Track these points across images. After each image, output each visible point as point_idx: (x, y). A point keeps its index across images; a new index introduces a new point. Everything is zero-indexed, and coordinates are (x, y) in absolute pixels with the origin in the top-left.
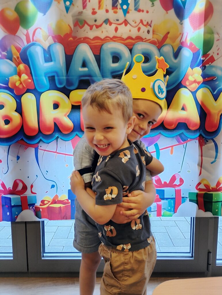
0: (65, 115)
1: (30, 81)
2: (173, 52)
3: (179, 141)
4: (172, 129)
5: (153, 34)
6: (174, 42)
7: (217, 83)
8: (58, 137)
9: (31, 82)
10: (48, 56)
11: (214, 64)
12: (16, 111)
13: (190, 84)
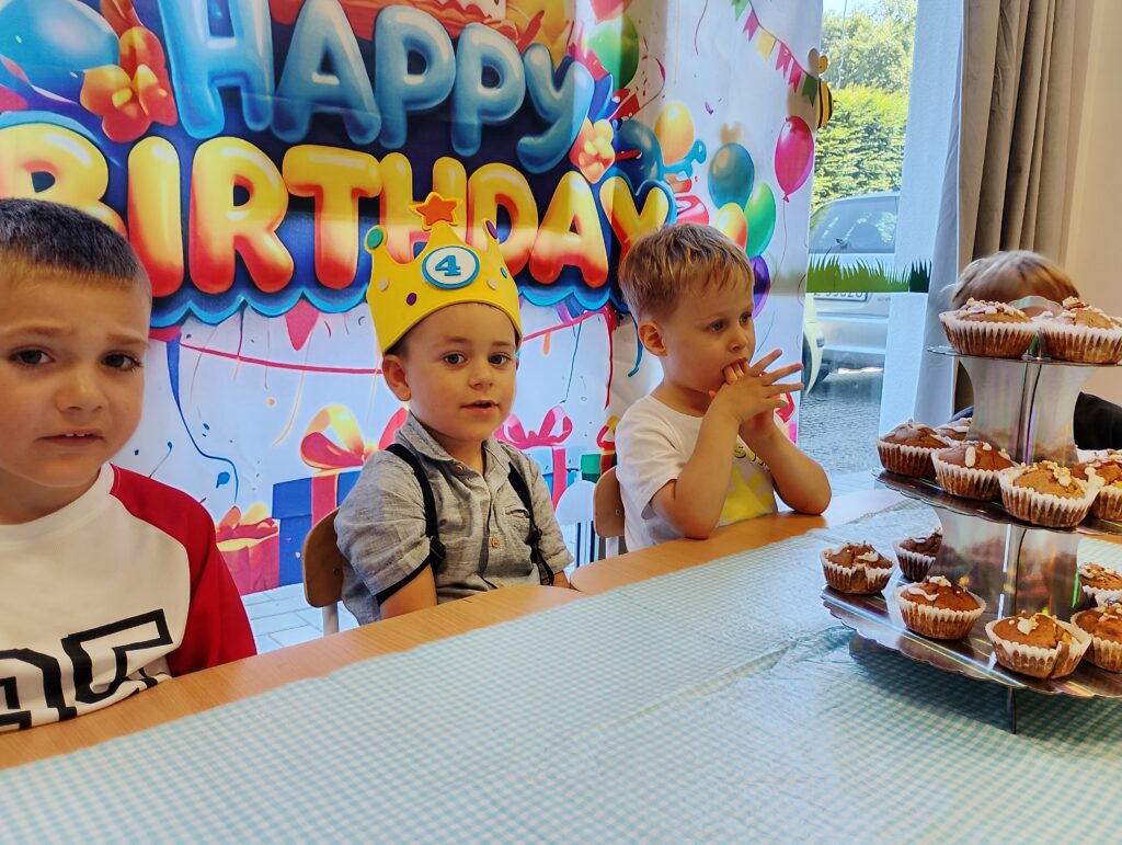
0: (269, 228)
1: (163, 93)
2: (553, 70)
3: (563, 317)
4: (550, 281)
5: (507, 7)
6: (554, 40)
7: (642, 168)
8: (244, 304)
9: (166, 98)
10: (219, 14)
11: (636, 117)
12: (104, 200)
13: (588, 164)
